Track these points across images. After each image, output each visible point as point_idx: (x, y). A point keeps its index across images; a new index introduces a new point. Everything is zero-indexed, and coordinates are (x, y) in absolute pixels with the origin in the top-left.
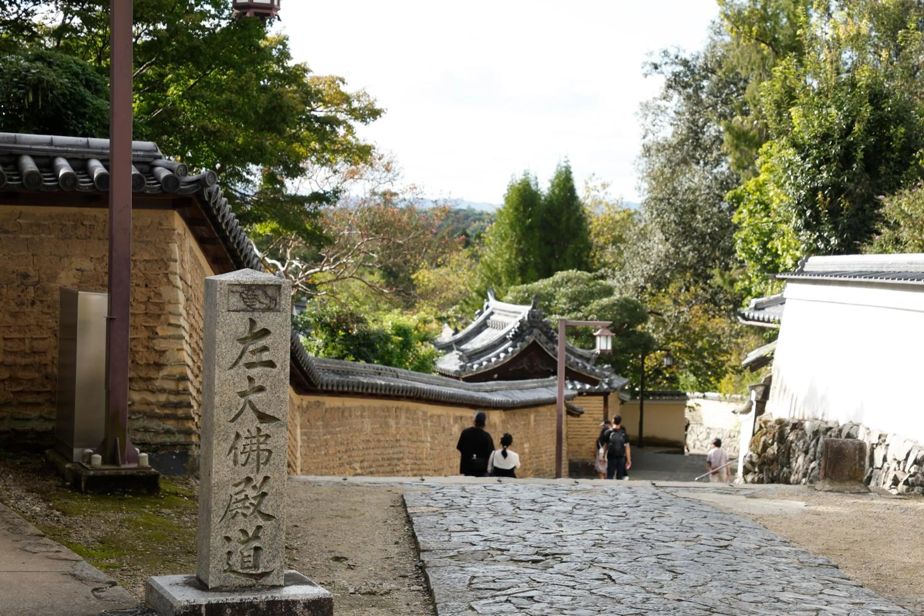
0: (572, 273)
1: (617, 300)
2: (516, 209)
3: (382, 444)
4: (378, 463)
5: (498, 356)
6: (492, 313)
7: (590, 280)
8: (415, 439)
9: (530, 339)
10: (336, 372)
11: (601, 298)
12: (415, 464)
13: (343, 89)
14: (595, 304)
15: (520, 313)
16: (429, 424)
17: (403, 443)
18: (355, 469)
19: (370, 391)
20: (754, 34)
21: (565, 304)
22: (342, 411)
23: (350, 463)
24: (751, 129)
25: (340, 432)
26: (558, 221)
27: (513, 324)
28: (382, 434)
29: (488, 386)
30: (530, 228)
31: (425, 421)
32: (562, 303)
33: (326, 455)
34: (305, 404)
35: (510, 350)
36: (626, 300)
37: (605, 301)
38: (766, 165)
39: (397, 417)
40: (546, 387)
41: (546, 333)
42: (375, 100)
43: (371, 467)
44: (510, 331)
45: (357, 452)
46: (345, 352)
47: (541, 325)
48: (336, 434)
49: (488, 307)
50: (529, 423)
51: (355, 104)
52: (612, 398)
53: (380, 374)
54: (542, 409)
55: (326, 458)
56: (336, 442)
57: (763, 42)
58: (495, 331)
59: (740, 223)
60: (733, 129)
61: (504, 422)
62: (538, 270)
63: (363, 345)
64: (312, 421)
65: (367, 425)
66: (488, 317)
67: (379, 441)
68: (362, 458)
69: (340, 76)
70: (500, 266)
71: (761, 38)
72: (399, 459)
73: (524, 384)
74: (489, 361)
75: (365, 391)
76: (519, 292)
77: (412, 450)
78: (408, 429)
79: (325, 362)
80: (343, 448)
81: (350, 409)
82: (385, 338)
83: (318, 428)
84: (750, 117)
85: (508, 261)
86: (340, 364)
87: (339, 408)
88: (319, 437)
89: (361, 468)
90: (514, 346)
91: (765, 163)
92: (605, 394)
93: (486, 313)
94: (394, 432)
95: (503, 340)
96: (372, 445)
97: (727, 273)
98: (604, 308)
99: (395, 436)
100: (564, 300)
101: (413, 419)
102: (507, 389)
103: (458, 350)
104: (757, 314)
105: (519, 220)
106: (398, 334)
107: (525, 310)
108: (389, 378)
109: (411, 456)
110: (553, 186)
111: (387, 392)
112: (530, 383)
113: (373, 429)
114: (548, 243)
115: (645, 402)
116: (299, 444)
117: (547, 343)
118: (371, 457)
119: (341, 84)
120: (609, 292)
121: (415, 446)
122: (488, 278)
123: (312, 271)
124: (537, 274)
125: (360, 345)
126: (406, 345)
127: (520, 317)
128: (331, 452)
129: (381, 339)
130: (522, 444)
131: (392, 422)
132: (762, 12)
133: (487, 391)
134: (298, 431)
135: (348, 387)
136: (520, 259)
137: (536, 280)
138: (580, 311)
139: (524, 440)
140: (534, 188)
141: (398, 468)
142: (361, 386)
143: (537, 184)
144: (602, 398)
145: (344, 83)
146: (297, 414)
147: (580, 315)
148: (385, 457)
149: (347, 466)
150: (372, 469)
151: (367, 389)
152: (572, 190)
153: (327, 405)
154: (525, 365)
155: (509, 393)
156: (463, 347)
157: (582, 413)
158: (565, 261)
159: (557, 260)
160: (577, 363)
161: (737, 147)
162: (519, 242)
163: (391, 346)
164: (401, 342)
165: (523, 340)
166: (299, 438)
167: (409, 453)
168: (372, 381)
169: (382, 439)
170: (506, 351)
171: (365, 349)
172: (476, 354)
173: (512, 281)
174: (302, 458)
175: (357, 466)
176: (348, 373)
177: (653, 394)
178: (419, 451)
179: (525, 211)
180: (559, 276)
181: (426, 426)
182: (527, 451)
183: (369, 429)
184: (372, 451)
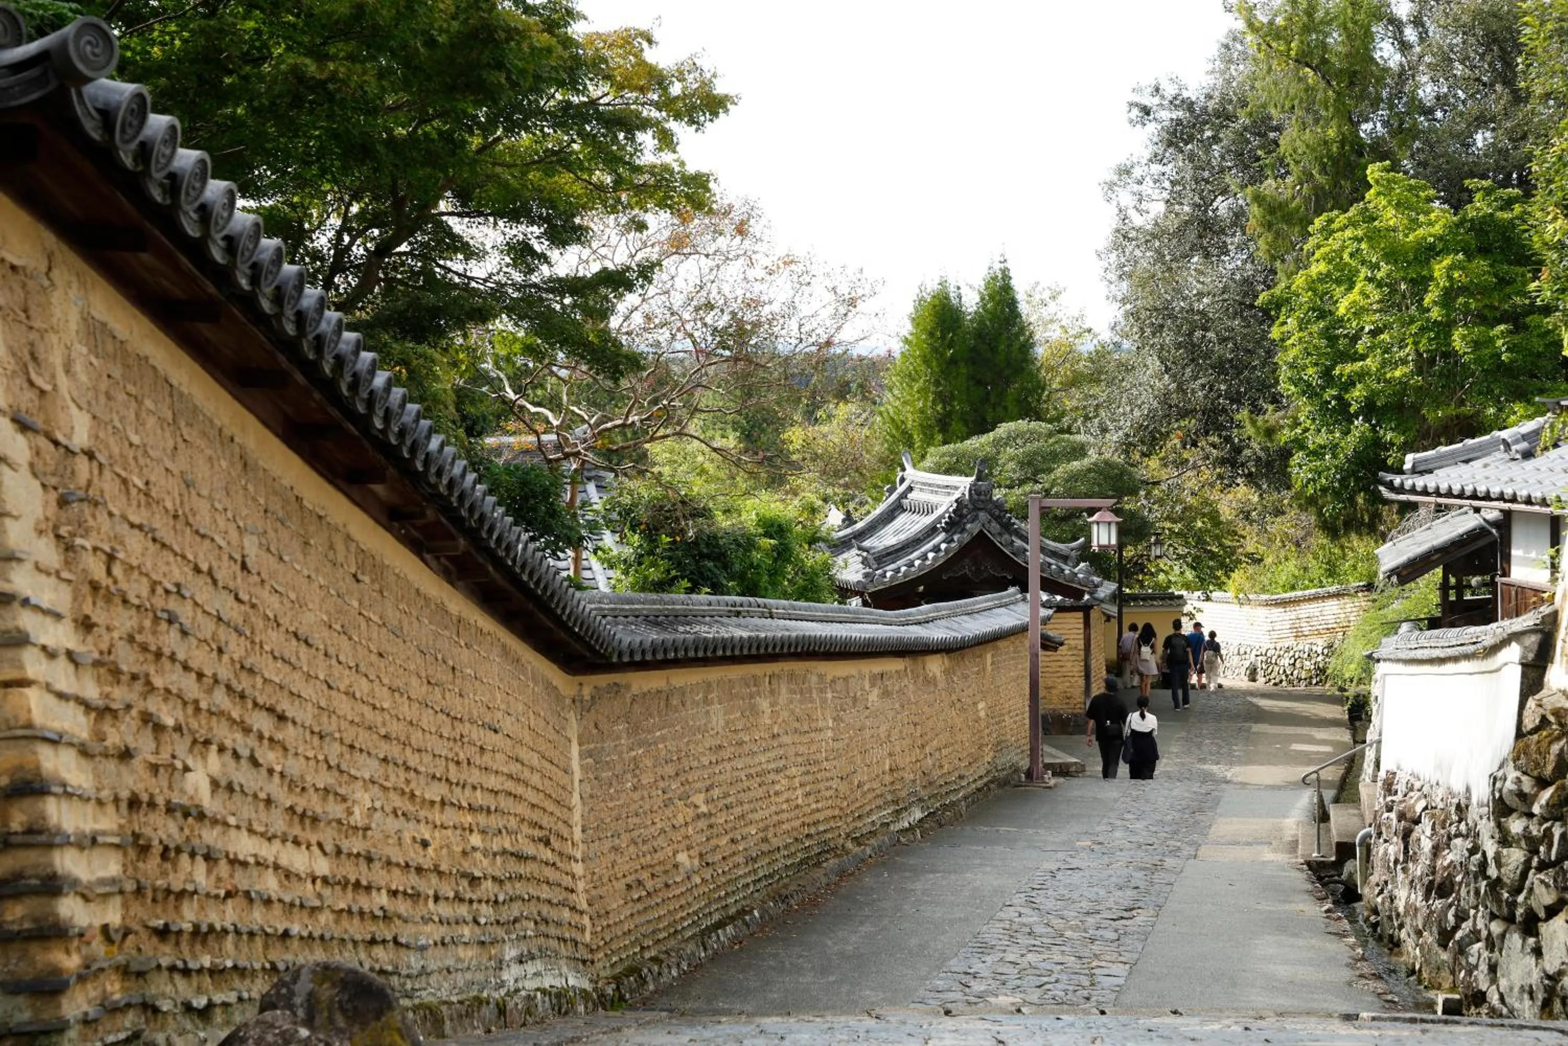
0: (1022, 425)
1: (1095, 464)
2: (931, 334)
3: (746, 748)
4: (740, 786)
5: (924, 557)
6: (910, 489)
7: (1050, 435)
8: (806, 728)
9: (973, 528)
10: (653, 620)
11: (1069, 461)
12: (808, 772)
13: (651, 56)
14: (1061, 471)
15: (956, 488)
16: (829, 695)
17: (786, 739)
18: (696, 807)
19: (720, 653)
20: (1293, 53)
21: (1015, 471)
22: (665, 696)
23: (684, 797)
24: (1293, 198)
25: (663, 739)
26: (994, 350)
27: (945, 504)
28: (746, 729)
29: (922, 613)
30: (953, 361)
31: (822, 691)
32: (1009, 468)
33: (635, 788)
34: (587, 692)
35: (943, 546)
36: (1106, 463)
37: (1076, 465)
38: (1322, 250)
39: (772, 692)
40: (1005, 605)
41: (998, 519)
42: (715, 76)
43: (726, 795)
44: (942, 516)
45: (699, 773)
46: (673, 573)
47: (990, 506)
48: (656, 743)
49: (903, 480)
50: (984, 669)
51: (676, 89)
52: (1094, 614)
53: (738, 614)
54: (1001, 644)
55: (636, 796)
56: (656, 758)
57: (1308, 65)
58: (915, 517)
59: (1283, 340)
60: (1264, 199)
61: (946, 672)
62: (966, 422)
63: (708, 557)
64: (604, 726)
65: (718, 717)
66: (904, 495)
67: (740, 743)
68: (708, 782)
69: (643, 27)
70: (911, 421)
71: (1302, 60)
72: (777, 771)
73: (974, 604)
74: (911, 564)
75: (709, 654)
76: (943, 455)
77: (802, 749)
78: (792, 712)
79: (630, 601)
80: (670, 770)
81: (682, 691)
82: (747, 543)
83: (619, 738)
84: (1289, 180)
85: (922, 411)
86: (661, 602)
87: (659, 692)
88: (620, 754)
89: (707, 802)
90: (949, 541)
91: (1319, 247)
92: (1086, 610)
93: (901, 489)
94: (768, 721)
95: (932, 531)
96: (726, 754)
97: (1260, 418)
98: (1073, 477)
99: (770, 728)
100: (1012, 465)
101: (801, 693)
102: (949, 616)
103: (860, 548)
104: (1420, 482)
105: (935, 350)
106: (767, 535)
107: (963, 484)
108: (756, 621)
109: (800, 759)
110: (982, 299)
111: (754, 651)
112: (981, 601)
113: (727, 723)
114: (979, 382)
115: (1125, 610)
116: (577, 776)
117: (1000, 534)
118: (727, 777)
119: (645, 45)
120: (1079, 451)
121: (805, 739)
122: (893, 436)
123: (609, 425)
124: (964, 429)
125: (703, 556)
126: (783, 554)
127: (957, 494)
128: (644, 782)
129: (739, 545)
130: (975, 704)
131: (764, 704)
132: (1305, 18)
133: (919, 623)
134: (575, 750)
135: (676, 650)
136: (939, 408)
137: (967, 437)
138: (1036, 482)
139: (978, 697)
140: (955, 302)
141: (777, 787)
142: (702, 647)
143: (960, 297)
144: (1080, 615)
145: (650, 42)
146: (571, 716)
147: (1038, 487)
148: (753, 771)
149: (680, 804)
150: (729, 800)
151: (714, 651)
152: (1012, 304)
153: (635, 690)
154: (967, 569)
155: (954, 623)
156: (867, 544)
157: (1062, 644)
158: (1005, 408)
159: (994, 407)
160: (1050, 564)
161: (1269, 226)
162: (937, 383)
163: (757, 556)
164: (774, 548)
165: (963, 530)
166: (575, 765)
167: (797, 754)
168: (725, 633)
169: (747, 739)
170: (936, 549)
171: (710, 564)
172: (888, 554)
173: (929, 440)
174: (584, 804)
175: (699, 799)
176: (678, 618)
177: (1134, 598)
178: (814, 748)
179: (943, 337)
180: (1003, 429)
181: (824, 701)
182: (982, 714)
183: (722, 723)
184: (728, 766)
